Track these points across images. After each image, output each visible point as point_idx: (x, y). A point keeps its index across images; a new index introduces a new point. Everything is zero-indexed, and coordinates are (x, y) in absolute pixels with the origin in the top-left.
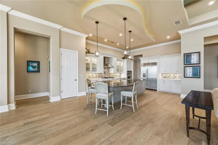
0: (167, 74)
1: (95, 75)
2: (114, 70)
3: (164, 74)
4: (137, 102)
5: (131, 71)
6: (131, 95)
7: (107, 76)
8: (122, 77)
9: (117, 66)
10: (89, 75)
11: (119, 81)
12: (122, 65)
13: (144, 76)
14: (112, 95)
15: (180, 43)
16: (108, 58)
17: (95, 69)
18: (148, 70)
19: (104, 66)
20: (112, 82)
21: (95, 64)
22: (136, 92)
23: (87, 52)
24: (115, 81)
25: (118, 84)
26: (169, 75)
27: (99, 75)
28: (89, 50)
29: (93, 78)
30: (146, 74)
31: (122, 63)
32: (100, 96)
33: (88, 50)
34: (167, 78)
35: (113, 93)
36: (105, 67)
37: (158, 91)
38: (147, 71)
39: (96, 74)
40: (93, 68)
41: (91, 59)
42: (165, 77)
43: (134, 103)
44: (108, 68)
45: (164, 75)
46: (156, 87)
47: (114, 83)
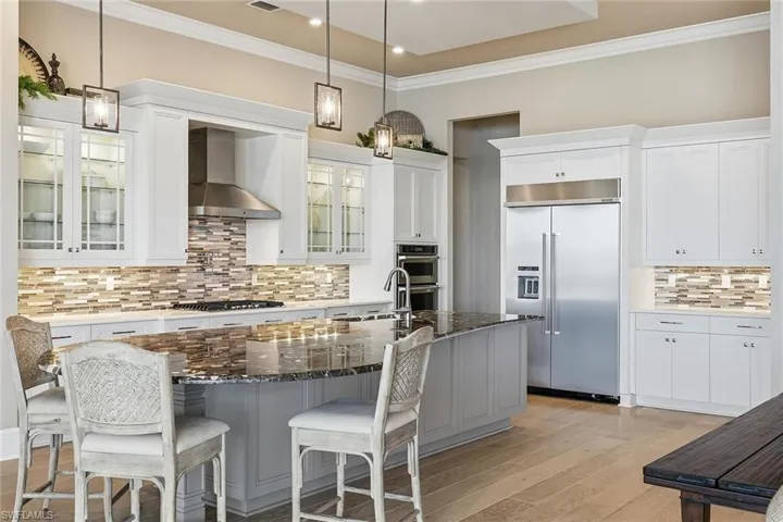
0: (691, 270)
1: (110, 282)
2: (282, 240)
3: (673, 269)
4: (422, 493)
5: (432, 250)
6: (365, 438)
7: (220, 292)
8: (352, 300)
9: (312, 205)
10: (55, 279)
11: (326, 335)
12: (354, 198)
13: (528, 286)
14: (214, 445)
15: (763, 38)
16: (228, 134)
17: (104, 232)
18: (553, 236)
19: (194, 201)
20: (266, 340)
21: (111, 190)
22: (413, 416)
23: (36, 77)
24: (295, 334)
25: (317, 355)
26: (705, 279)
27: (155, 279)
28: (55, 64)
29: (96, 309)
30: (539, 273)
31: (357, 179)
32: (106, 457)
33: (46, 60)
34: (692, 302)
35: (226, 428)
36: (200, 210)
37: (625, 403)
38: (550, 244)
39: (116, 271)
40: (91, 224)
41: (73, 146)
42: (680, 297)
43: (388, 504)
44: (228, 221)
45: (672, 278)
46: (614, 376)
47: (282, 347)
